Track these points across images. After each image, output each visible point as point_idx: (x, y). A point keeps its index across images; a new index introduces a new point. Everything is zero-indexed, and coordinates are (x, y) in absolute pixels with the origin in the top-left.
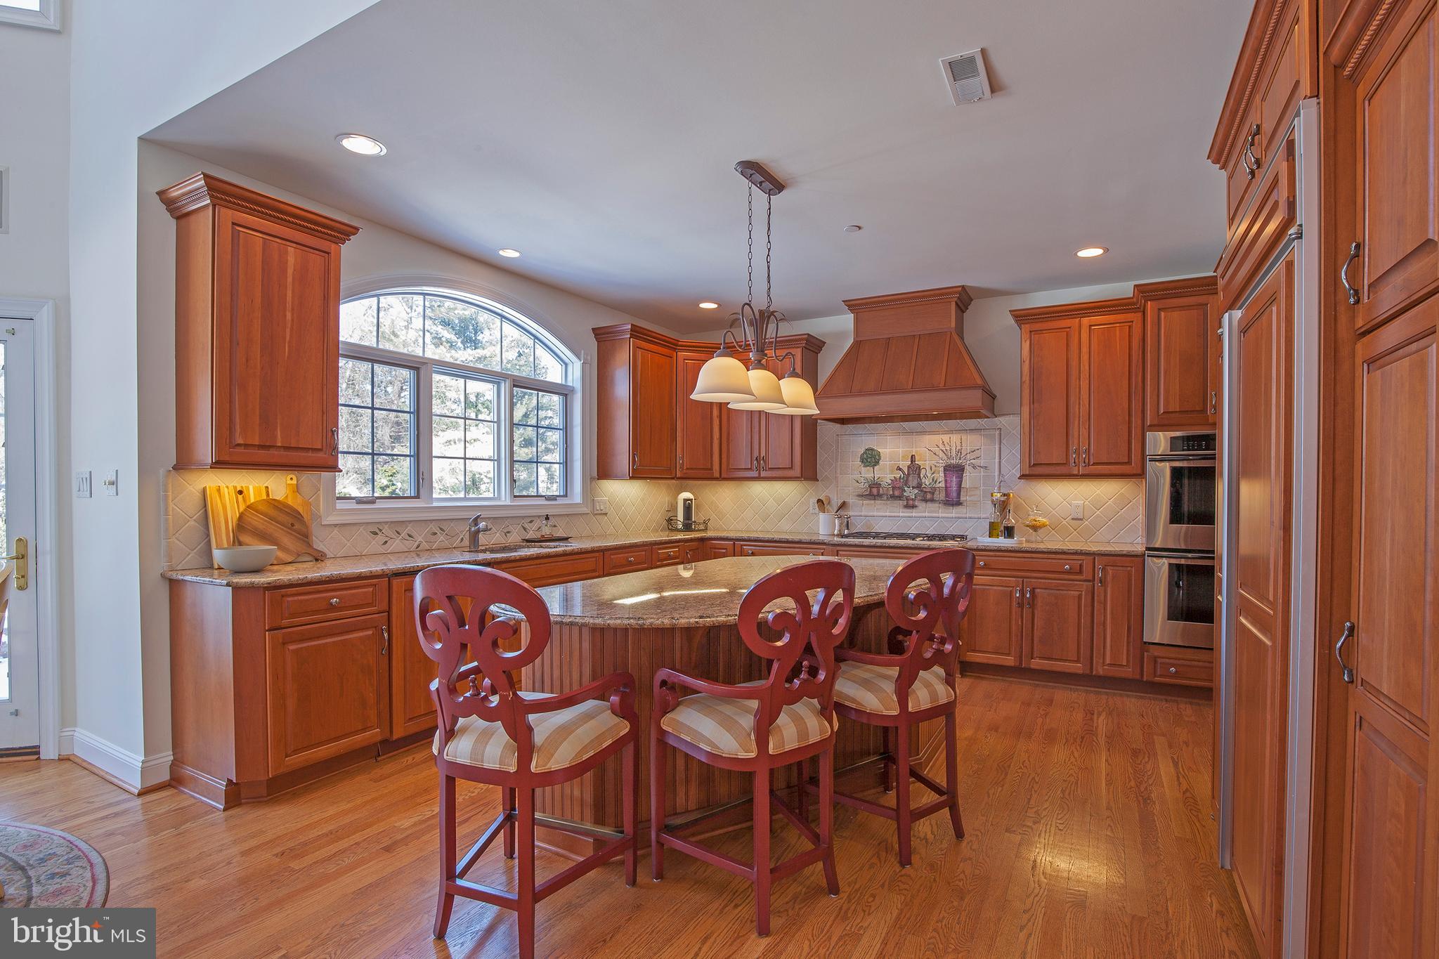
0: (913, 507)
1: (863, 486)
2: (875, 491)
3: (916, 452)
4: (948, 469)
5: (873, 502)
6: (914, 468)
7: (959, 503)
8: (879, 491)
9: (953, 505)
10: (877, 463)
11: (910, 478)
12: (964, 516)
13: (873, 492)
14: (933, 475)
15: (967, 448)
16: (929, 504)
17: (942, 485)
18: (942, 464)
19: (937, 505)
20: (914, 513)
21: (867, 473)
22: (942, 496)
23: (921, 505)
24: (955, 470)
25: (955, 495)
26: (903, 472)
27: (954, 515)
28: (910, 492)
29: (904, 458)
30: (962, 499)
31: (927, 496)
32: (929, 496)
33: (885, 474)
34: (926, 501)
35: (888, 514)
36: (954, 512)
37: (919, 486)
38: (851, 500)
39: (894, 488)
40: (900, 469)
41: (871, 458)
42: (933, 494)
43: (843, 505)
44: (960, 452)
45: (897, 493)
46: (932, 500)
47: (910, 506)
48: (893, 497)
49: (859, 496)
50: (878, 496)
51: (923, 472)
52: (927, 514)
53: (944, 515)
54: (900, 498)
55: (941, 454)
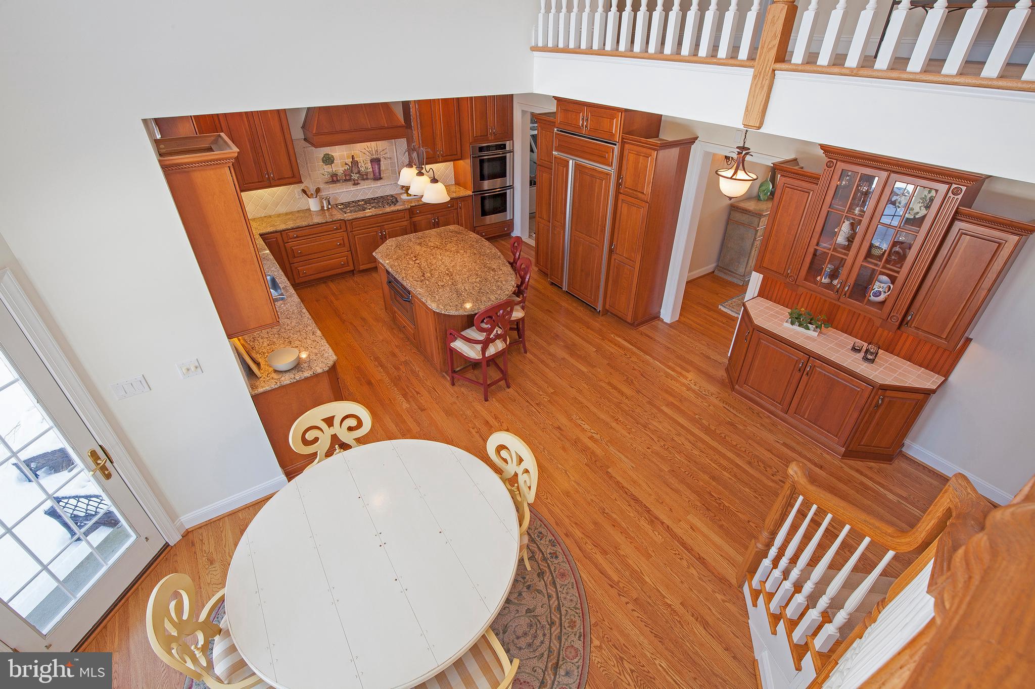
0: (358, 184)
1: (327, 177)
2: (335, 178)
3: (354, 153)
4: (372, 161)
5: (335, 185)
6: (355, 163)
7: (381, 178)
8: (337, 179)
9: (377, 180)
10: (333, 162)
11: (353, 169)
12: (384, 184)
13: (334, 179)
14: (365, 166)
15: (380, 149)
16: (366, 181)
17: (371, 170)
18: (369, 159)
19: (370, 181)
20: (358, 187)
21: (328, 169)
22: (371, 176)
23: (362, 182)
24: (376, 161)
25: (378, 174)
26: (349, 165)
27: (379, 185)
28: (355, 176)
29: (348, 158)
30: (382, 176)
31: (364, 177)
32: (365, 177)
33: (339, 168)
34: (363, 179)
35: (345, 190)
36: (379, 183)
37: (359, 172)
38: (322, 186)
39: (345, 176)
40: (347, 164)
41: (328, 160)
42: (367, 175)
43: (318, 190)
44: (377, 151)
45: (347, 178)
46: (367, 179)
47: (356, 184)
48: (346, 180)
49: (326, 183)
50: (338, 181)
51: (360, 164)
52: (366, 187)
53: (374, 186)
54: (350, 180)
55: (367, 153)
